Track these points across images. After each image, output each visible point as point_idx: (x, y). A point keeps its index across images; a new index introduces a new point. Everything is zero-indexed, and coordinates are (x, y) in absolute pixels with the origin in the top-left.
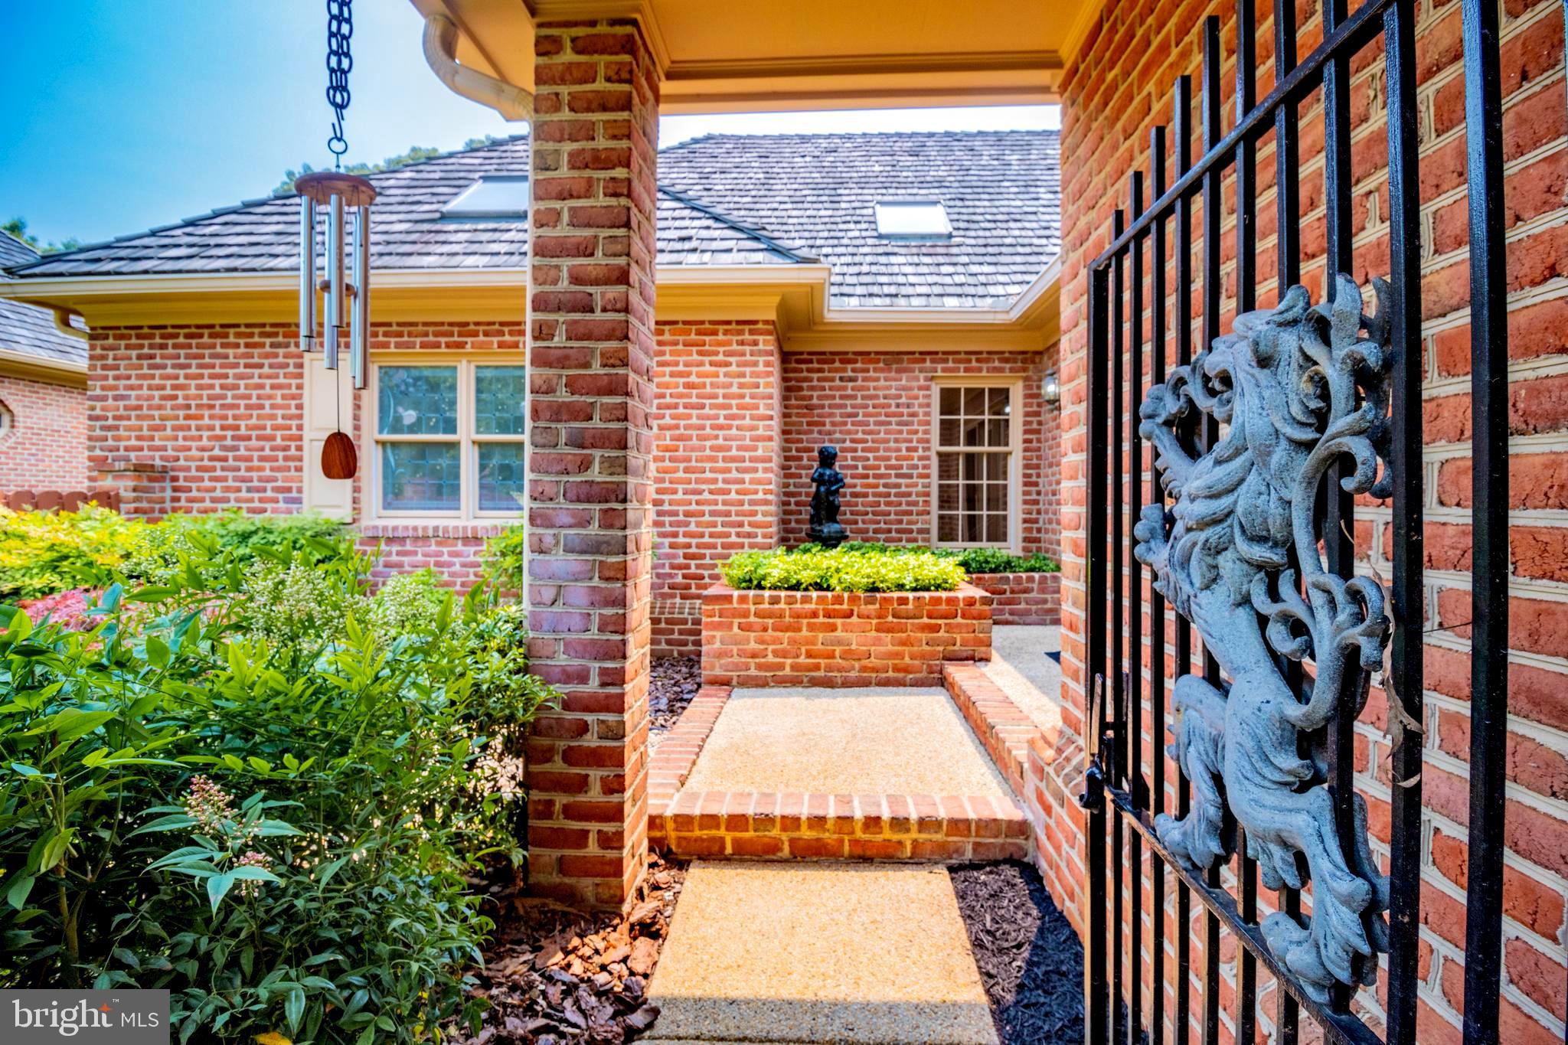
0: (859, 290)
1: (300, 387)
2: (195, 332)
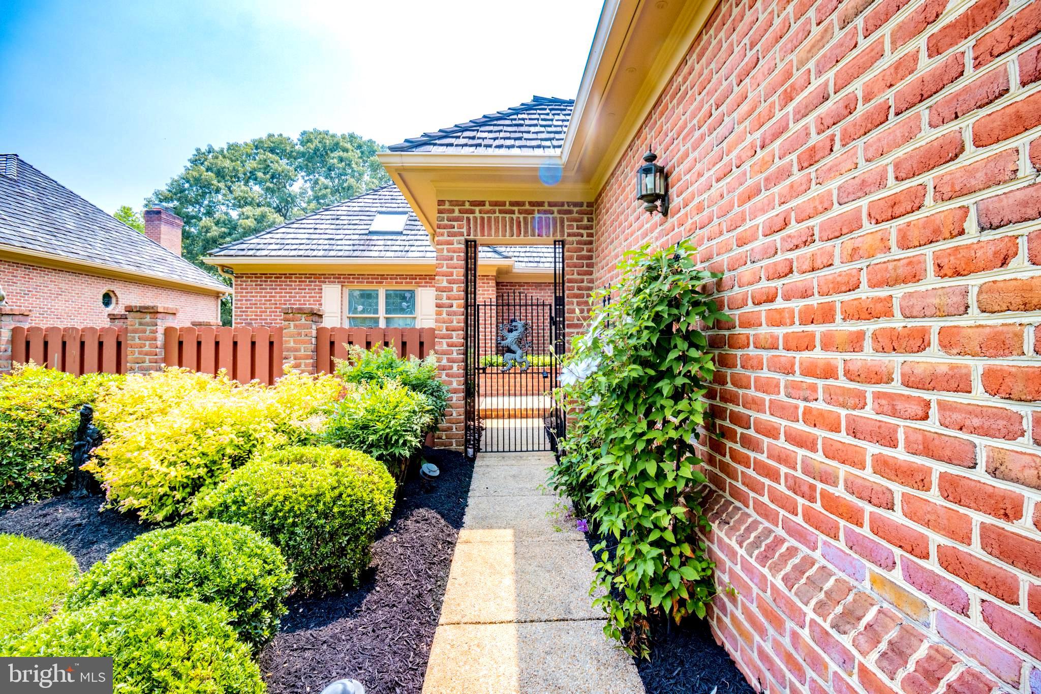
0: (526, 259)
1: (321, 297)
2: (279, 276)
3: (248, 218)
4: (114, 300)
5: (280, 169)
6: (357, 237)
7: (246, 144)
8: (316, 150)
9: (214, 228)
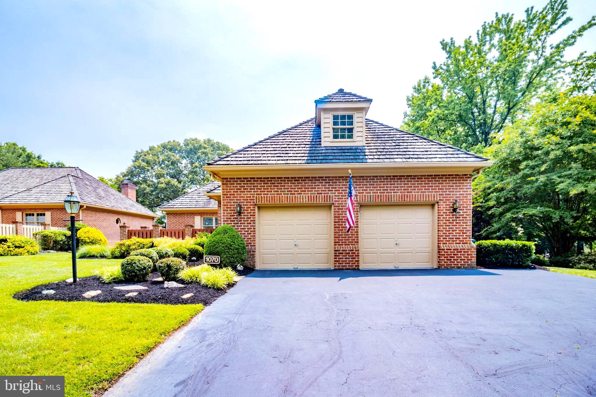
1: (194, 220)
3: (162, 183)
4: (119, 221)
5: (175, 159)
6: (205, 200)
7: (159, 147)
8: (191, 149)
9: (148, 188)
